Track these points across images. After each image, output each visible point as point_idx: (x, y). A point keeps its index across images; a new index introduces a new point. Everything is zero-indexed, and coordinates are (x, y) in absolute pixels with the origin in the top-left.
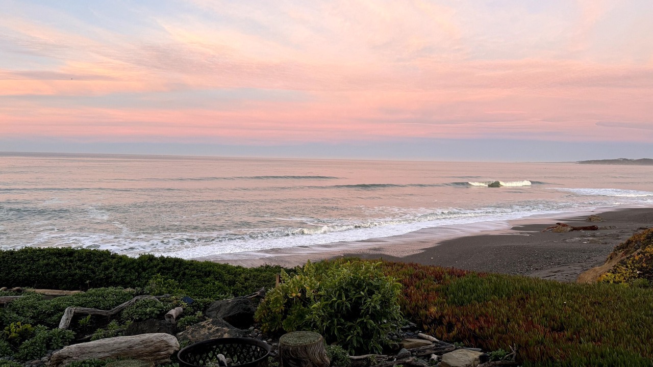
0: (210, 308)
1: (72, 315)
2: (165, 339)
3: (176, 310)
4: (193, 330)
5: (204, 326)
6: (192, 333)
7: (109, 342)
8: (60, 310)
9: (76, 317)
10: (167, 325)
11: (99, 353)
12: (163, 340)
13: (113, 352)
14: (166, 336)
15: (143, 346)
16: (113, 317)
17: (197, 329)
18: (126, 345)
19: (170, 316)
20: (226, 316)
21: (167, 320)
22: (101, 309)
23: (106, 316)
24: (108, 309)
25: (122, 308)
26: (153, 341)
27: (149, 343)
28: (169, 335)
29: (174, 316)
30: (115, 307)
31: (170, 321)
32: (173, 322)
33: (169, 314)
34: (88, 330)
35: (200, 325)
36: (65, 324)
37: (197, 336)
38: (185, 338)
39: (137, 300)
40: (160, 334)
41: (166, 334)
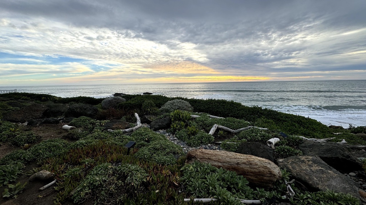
1: (216, 129)
2: (268, 166)
3: (275, 140)
4: (292, 161)
5: (303, 161)
6: (292, 164)
8: (211, 125)
9: (218, 129)
10: (268, 150)
11: (215, 161)
13: (225, 164)
15: (248, 166)
16: (236, 134)
17: (297, 162)
18: (235, 161)
19: (270, 143)
20: (323, 156)
21: (269, 145)
22: (231, 129)
23: (233, 133)
24: (234, 130)
25: (241, 131)
26: (257, 165)
27: (254, 165)
28: (273, 164)
29: (274, 144)
30: (238, 129)
31: (271, 147)
32: (273, 147)
33: (270, 141)
34: (222, 138)
35: (299, 159)
36: (211, 132)
37: (298, 169)
38: (285, 166)
39: (250, 128)
40: (264, 159)
41: (270, 162)
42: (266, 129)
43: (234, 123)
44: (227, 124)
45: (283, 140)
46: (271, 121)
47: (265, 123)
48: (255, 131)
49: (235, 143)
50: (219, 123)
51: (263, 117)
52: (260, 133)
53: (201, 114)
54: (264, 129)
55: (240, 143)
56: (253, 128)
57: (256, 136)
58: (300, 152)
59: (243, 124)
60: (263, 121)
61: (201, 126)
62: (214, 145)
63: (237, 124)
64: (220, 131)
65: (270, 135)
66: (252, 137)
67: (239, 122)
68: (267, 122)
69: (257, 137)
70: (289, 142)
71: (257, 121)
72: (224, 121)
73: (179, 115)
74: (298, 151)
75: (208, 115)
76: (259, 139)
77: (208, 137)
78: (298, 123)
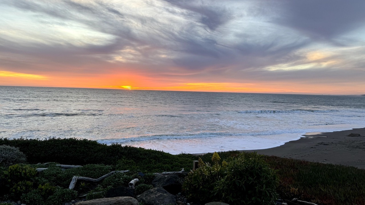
0: (155, 180)
1: (76, 181)
2: (131, 201)
3: (135, 180)
4: (146, 194)
5: (152, 192)
6: (145, 196)
7: (98, 202)
8: (69, 178)
9: (79, 182)
10: (130, 191)
12: (129, 201)
14: (131, 199)
16: (98, 182)
17: (149, 194)
19: (131, 184)
20: (164, 185)
21: (130, 186)
22: (92, 178)
23: (95, 182)
24: (96, 178)
25: (104, 178)
26: (123, 202)
27: (122, 203)
28: (133, 198)
29: (134, 185)
30: (100, 177)
31: (132, 188)
32: (134, 188)
33: (131, 183)
34: (85, 190)
35: (150, 191)
36: (71, 186)
37: (149, 198)
38: (141, 199)
39: (112, 174)
40: (128, 197)
41: (132, 198)
42: (127, 171)
43: (95, 170)
44: (87, 173)
45: (141, 180)
46: (131, 161)
47: (126, 164)
48: (118, 176)
49: (101, 192)
50: (77, 174)
51: (124, 157)
52: (122, 177)
53: (47, 164)
54: (125, 171)
55: (105, 191)
56: (116, 172)
57: (119, 180)
58: (151, 187)
59: (104, 170)
60: (124, 163)
61: (54, 181)
62: (78, 199)
63: (98, 172)
64: (82, 184)
65: (131, 177)
66: (115, 182)
67: (100, 169)
68: (128, 163)
69: (120, 182)
70: (145, 180)
71: (118, 163)
72: (83, 169)
73: (21, 173)
74: (150, 186)
75: (57, 165)
76: (122, 183)
77: (71, 192)
78: (155, 159)
